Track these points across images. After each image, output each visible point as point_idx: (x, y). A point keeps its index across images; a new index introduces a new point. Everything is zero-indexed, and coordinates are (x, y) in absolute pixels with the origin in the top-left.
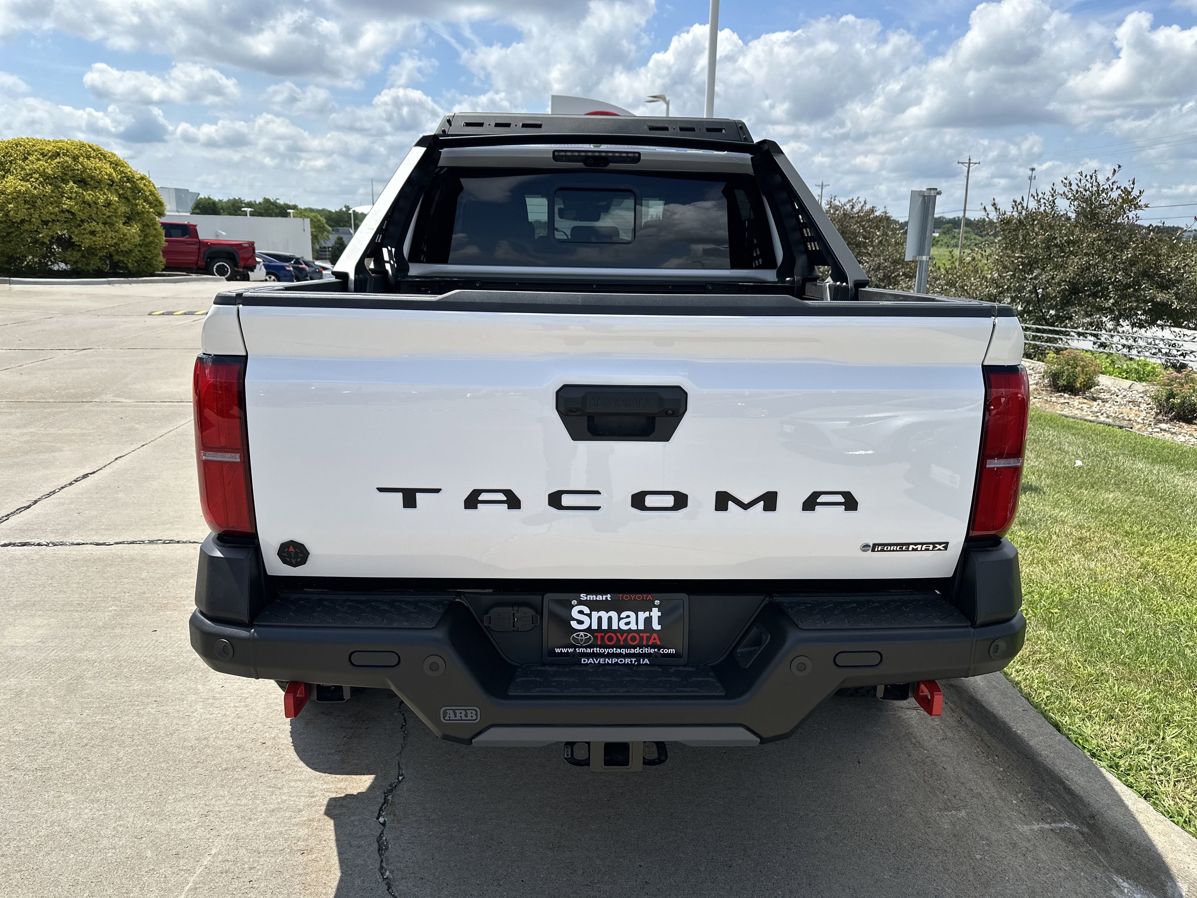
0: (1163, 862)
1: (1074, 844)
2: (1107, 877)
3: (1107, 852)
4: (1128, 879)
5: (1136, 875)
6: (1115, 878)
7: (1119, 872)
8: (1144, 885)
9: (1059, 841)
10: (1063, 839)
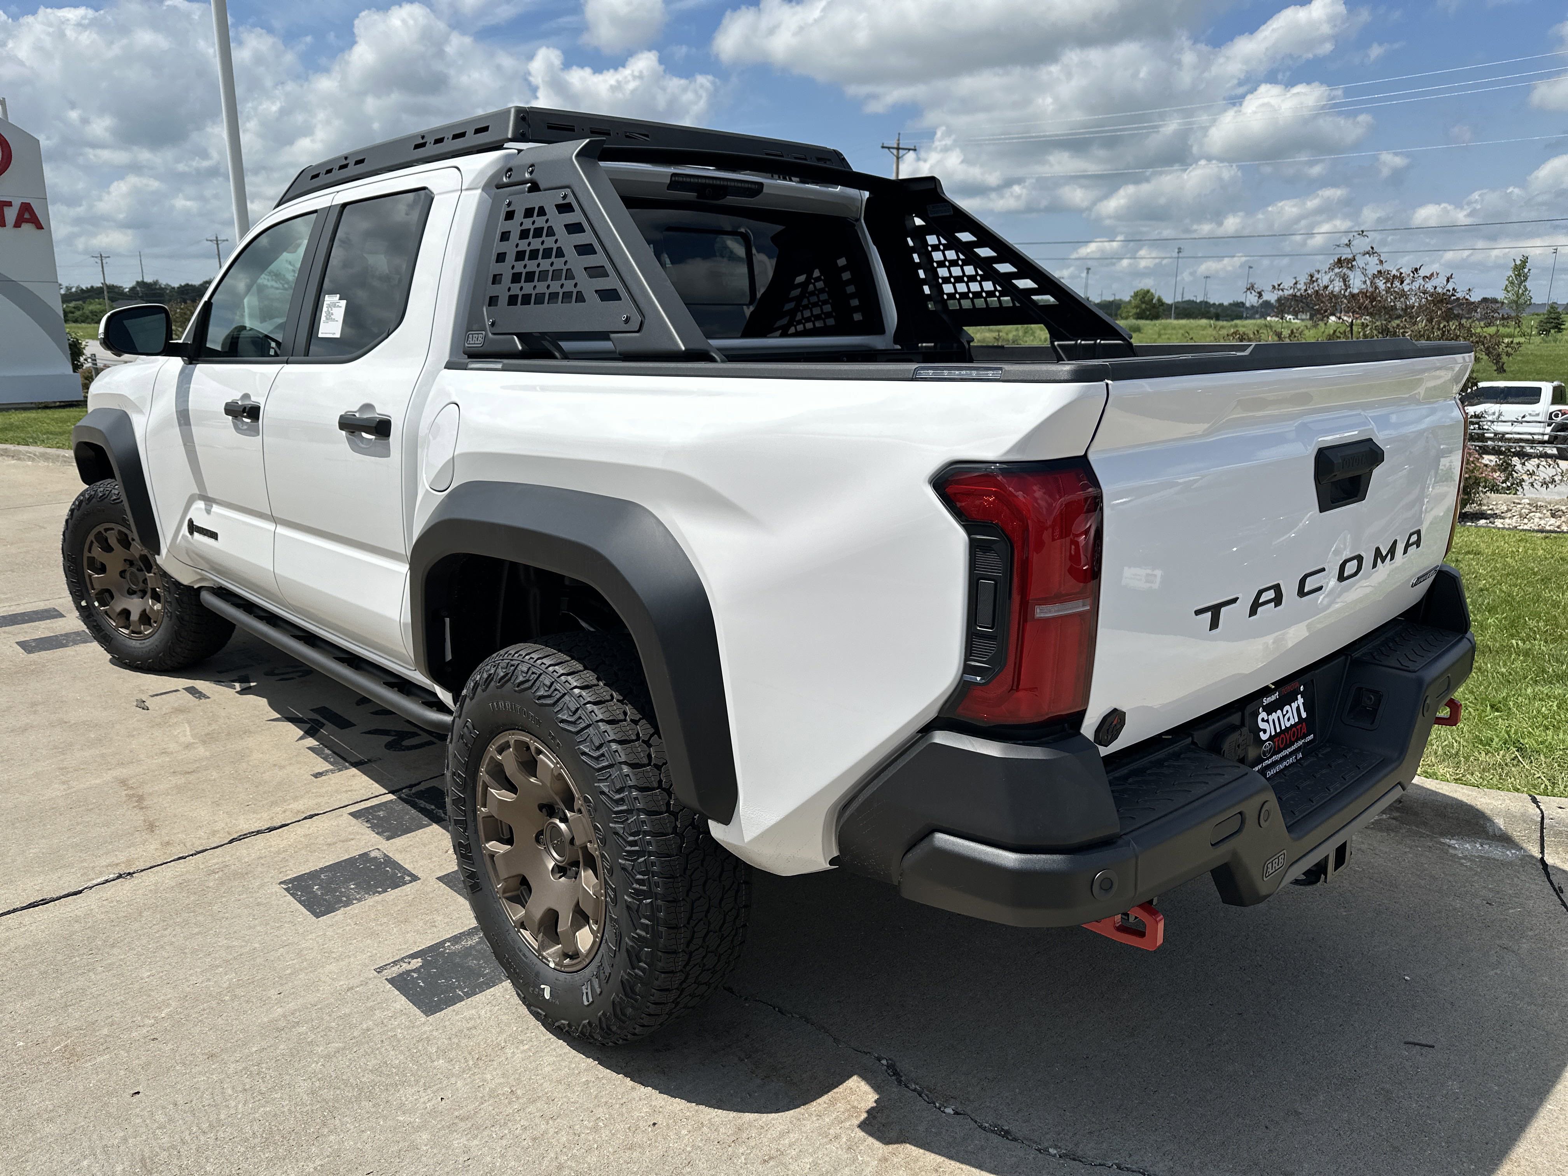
0: (1477, 810)
1: (1392, 830)
2: (1437, 843)
3: (1425, 824)
4: (1453, 836)
5: (1458, 831)
6: (1442, 840)
7: (1443, 834)
8: (1468, 836)
9: (1379, 834)
10: (1381, 830)
